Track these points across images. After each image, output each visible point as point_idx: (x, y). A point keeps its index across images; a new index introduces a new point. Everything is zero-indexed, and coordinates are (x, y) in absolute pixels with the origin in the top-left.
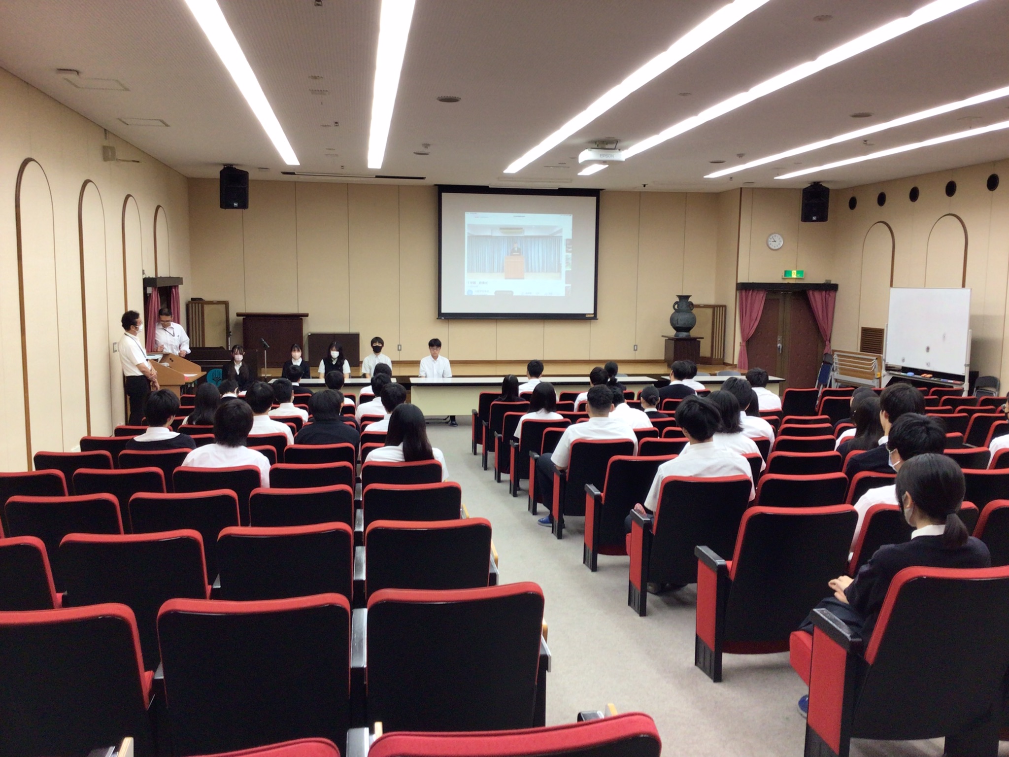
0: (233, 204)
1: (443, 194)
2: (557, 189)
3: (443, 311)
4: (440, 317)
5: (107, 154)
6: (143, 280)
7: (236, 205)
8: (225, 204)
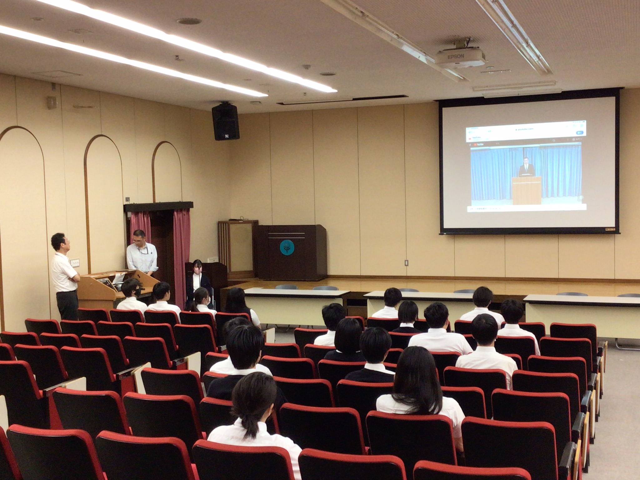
0: (225, 136)
1: (444, 109)
2: (561, 92)
3: (445, 226)
4: (442, 233)
5: (50, 104)
6: (125, 207)
7: (227, 136)
8: (219, 137)
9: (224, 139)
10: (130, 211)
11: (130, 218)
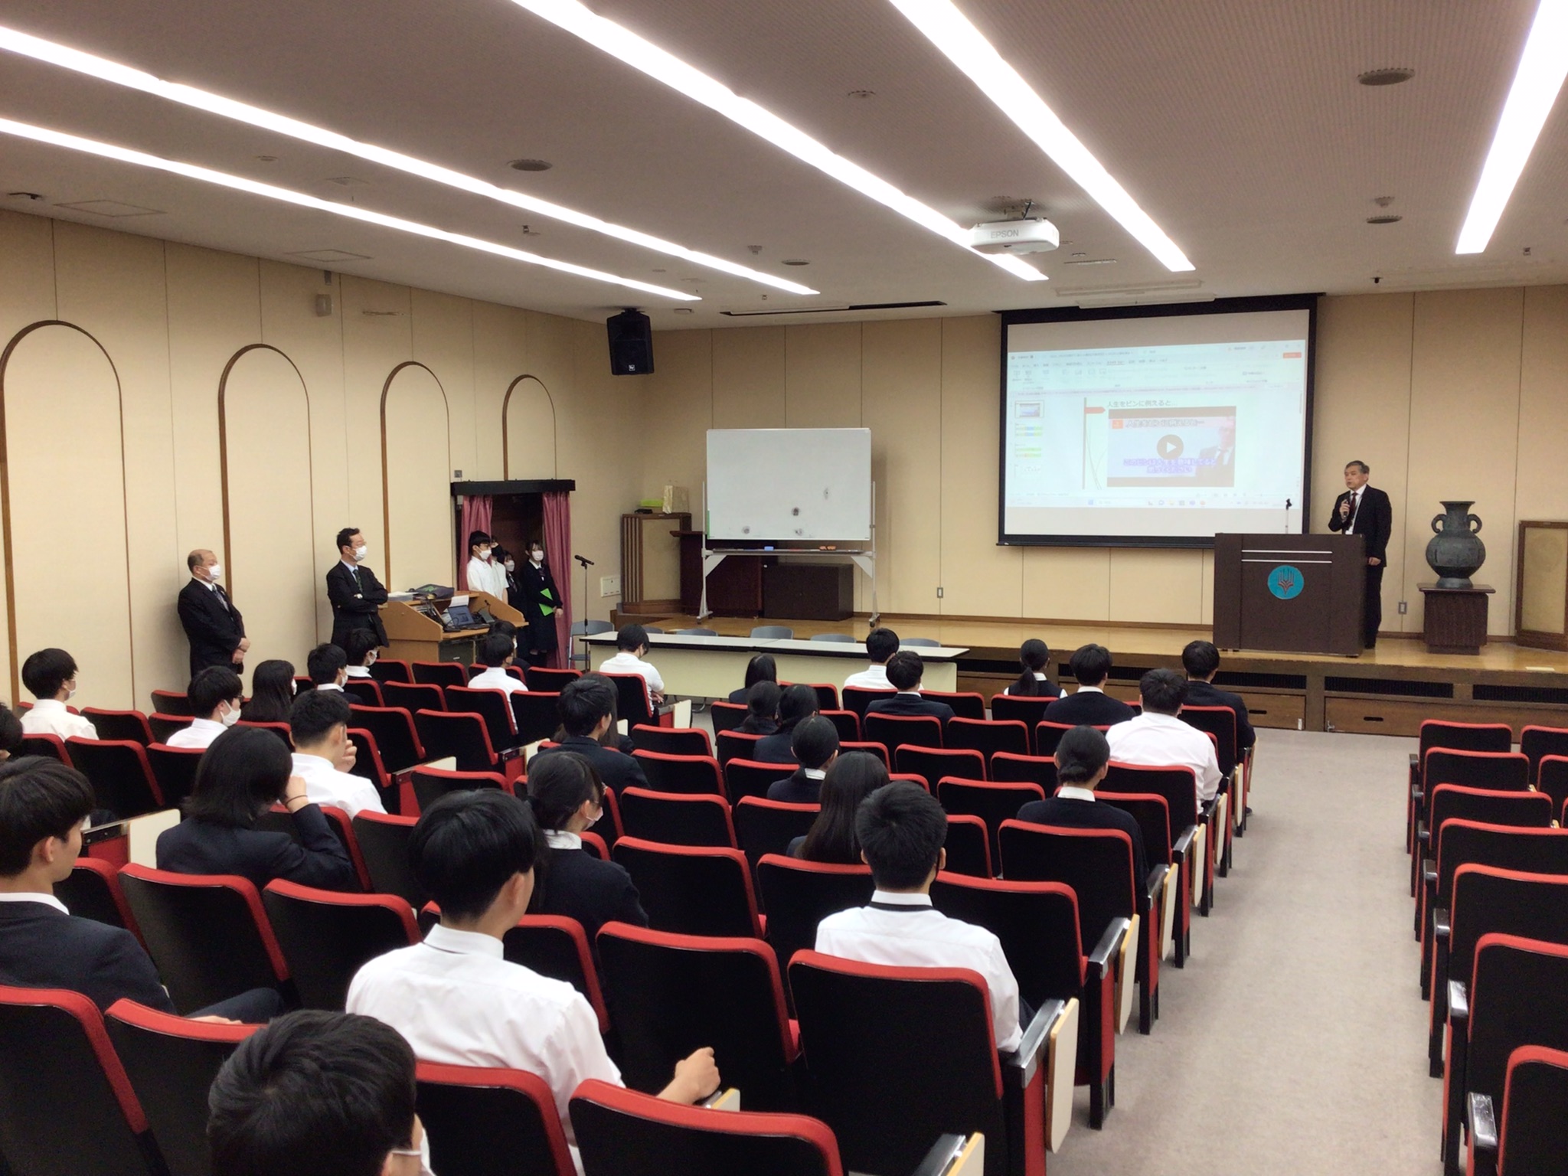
0: (628, 368)
1: (1010, 327)
2: (1213, 300)
3: (1007, 531)
4: (1002, 543)
5: (320, 307)
6: (453, 486)
7: (632, 368)
8: (618, 369)
9: (628, 373)
10: (460, 494)
11: (462, 506)
